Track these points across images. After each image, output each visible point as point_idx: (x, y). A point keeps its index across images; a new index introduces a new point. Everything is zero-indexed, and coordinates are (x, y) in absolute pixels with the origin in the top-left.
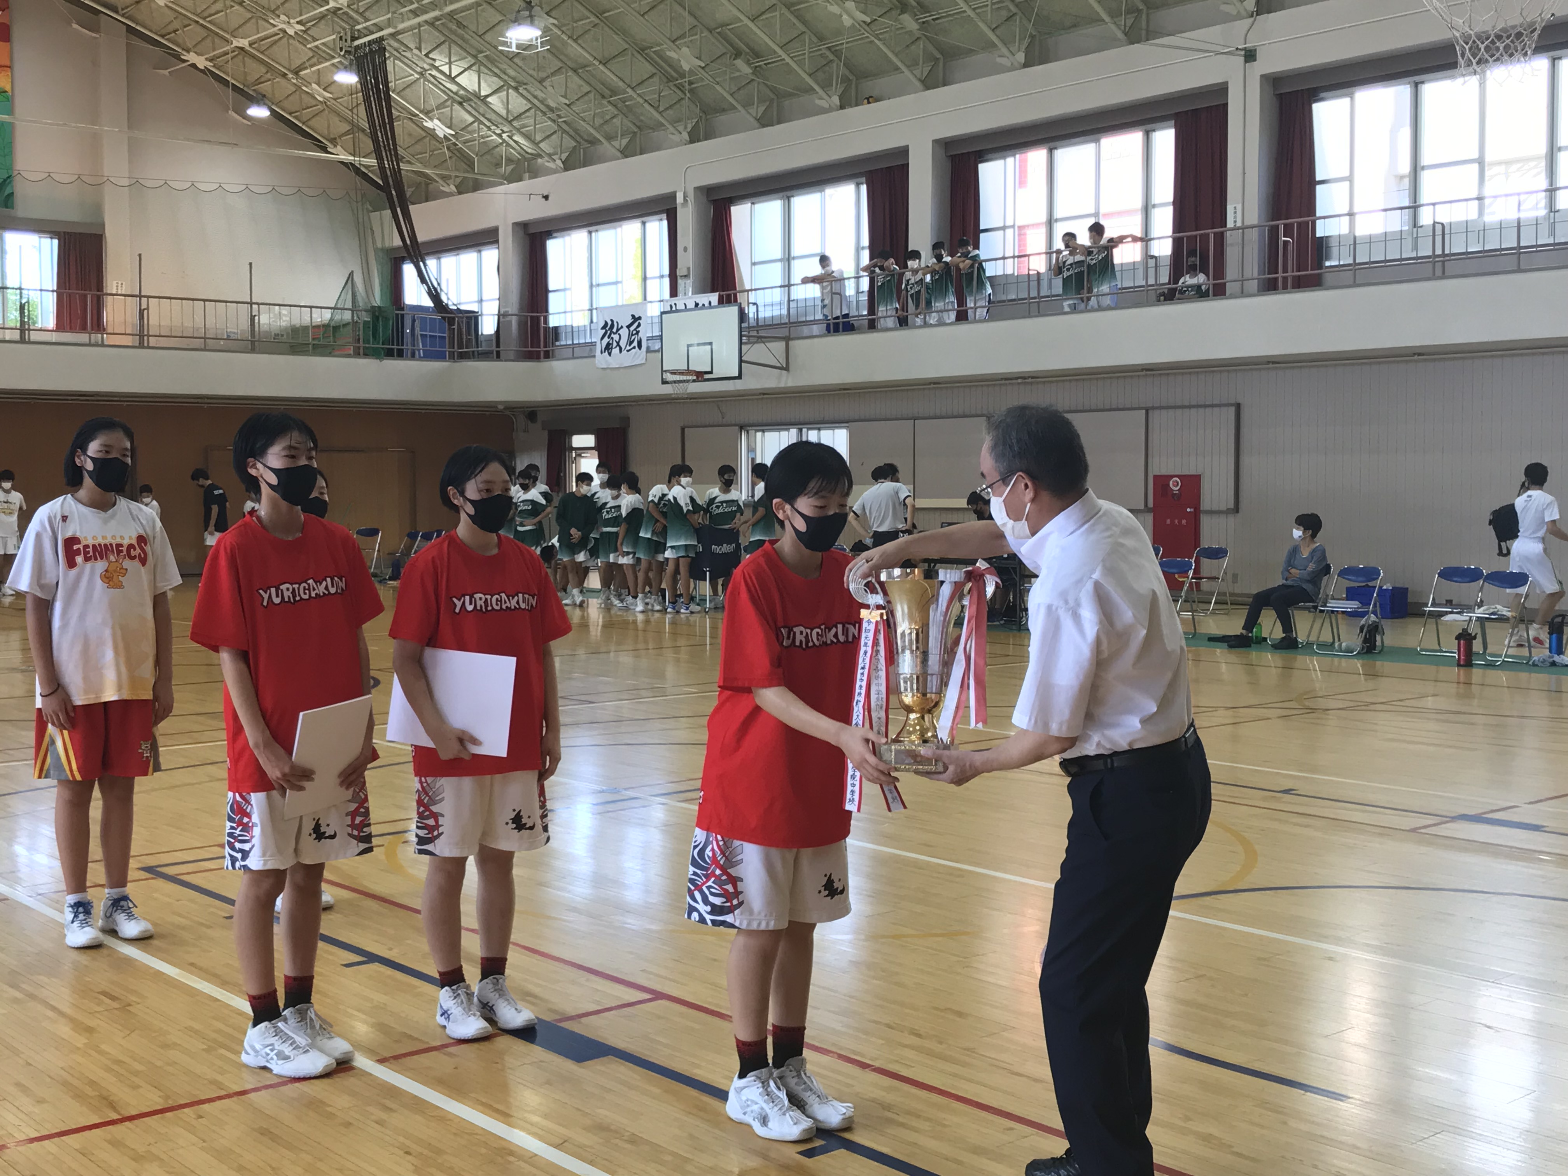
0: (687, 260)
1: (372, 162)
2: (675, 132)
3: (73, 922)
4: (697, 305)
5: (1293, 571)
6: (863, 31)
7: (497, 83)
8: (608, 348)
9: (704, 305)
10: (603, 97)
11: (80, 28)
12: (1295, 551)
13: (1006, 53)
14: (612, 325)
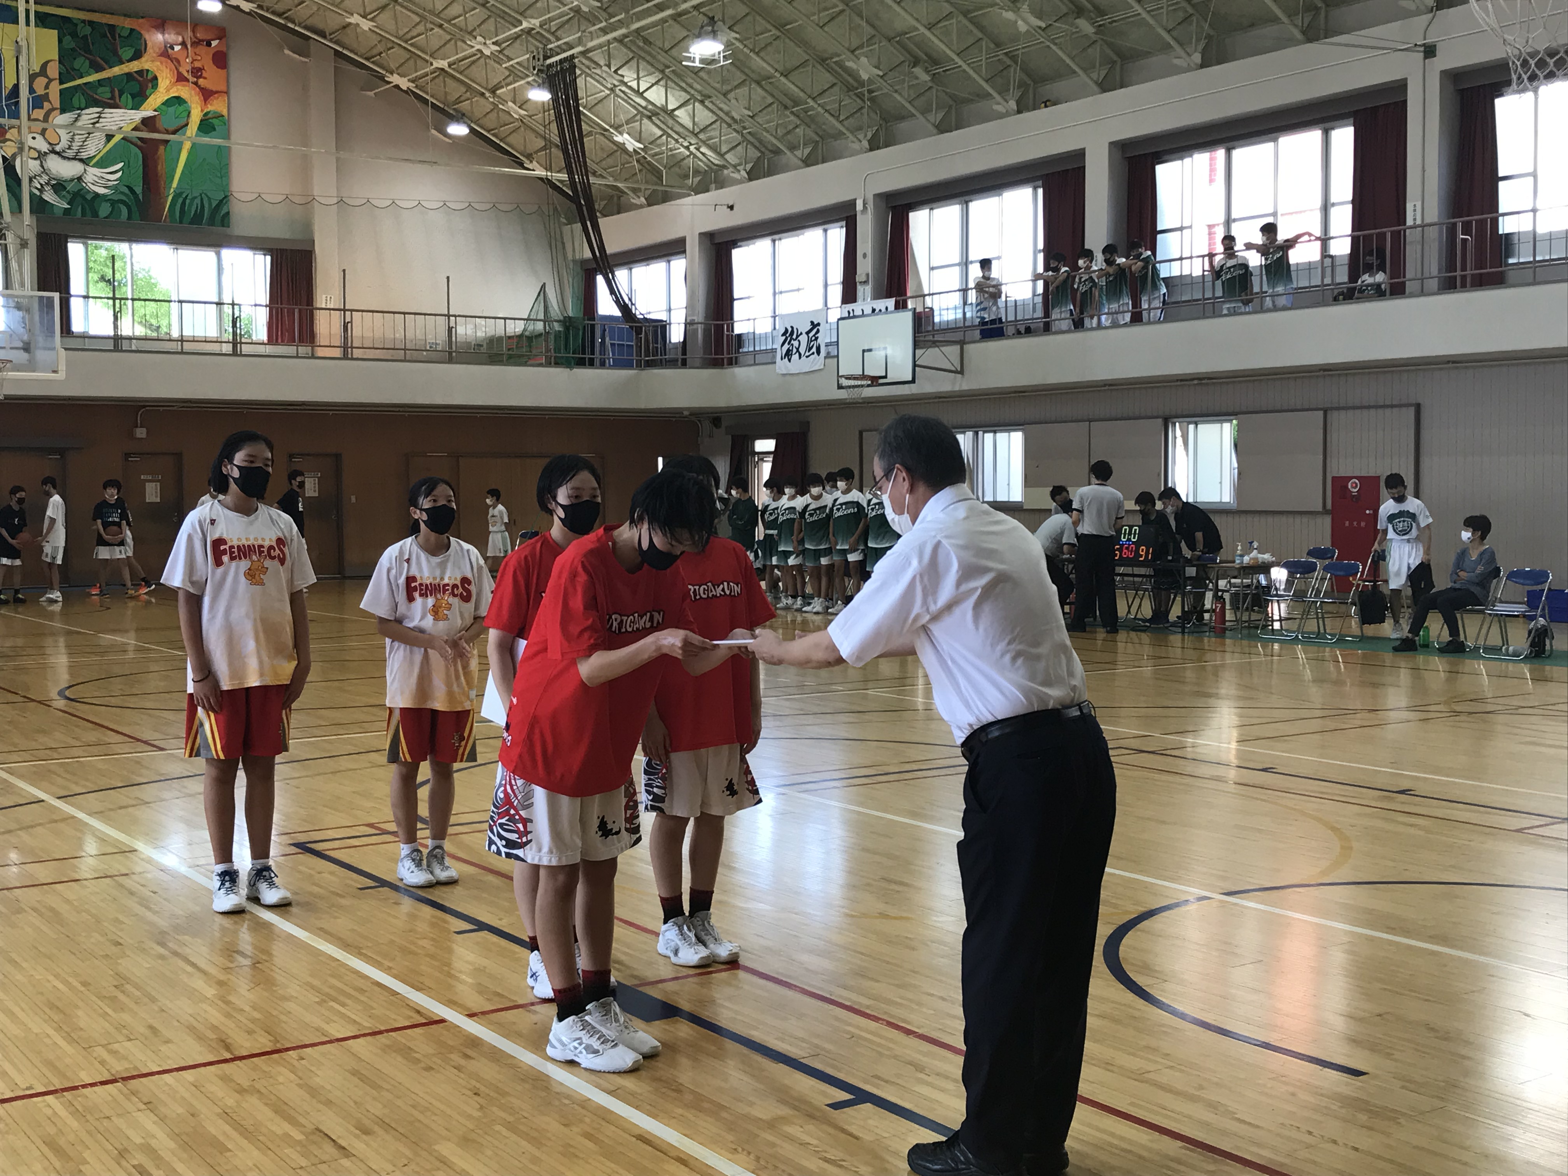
0: (865, 266)
1: (564, 176)
2: (855, 139)
3: (219, 889)
4: (874, 310)
5: (1462, 574)
6: (1038, 36)
7: (685, 96)
8: (788, 354)
9: (880, 310)
10: (786, 108)
11: (291, 53)
12: (1463, 554)
13: (1183, 54)
14: (792, 332)
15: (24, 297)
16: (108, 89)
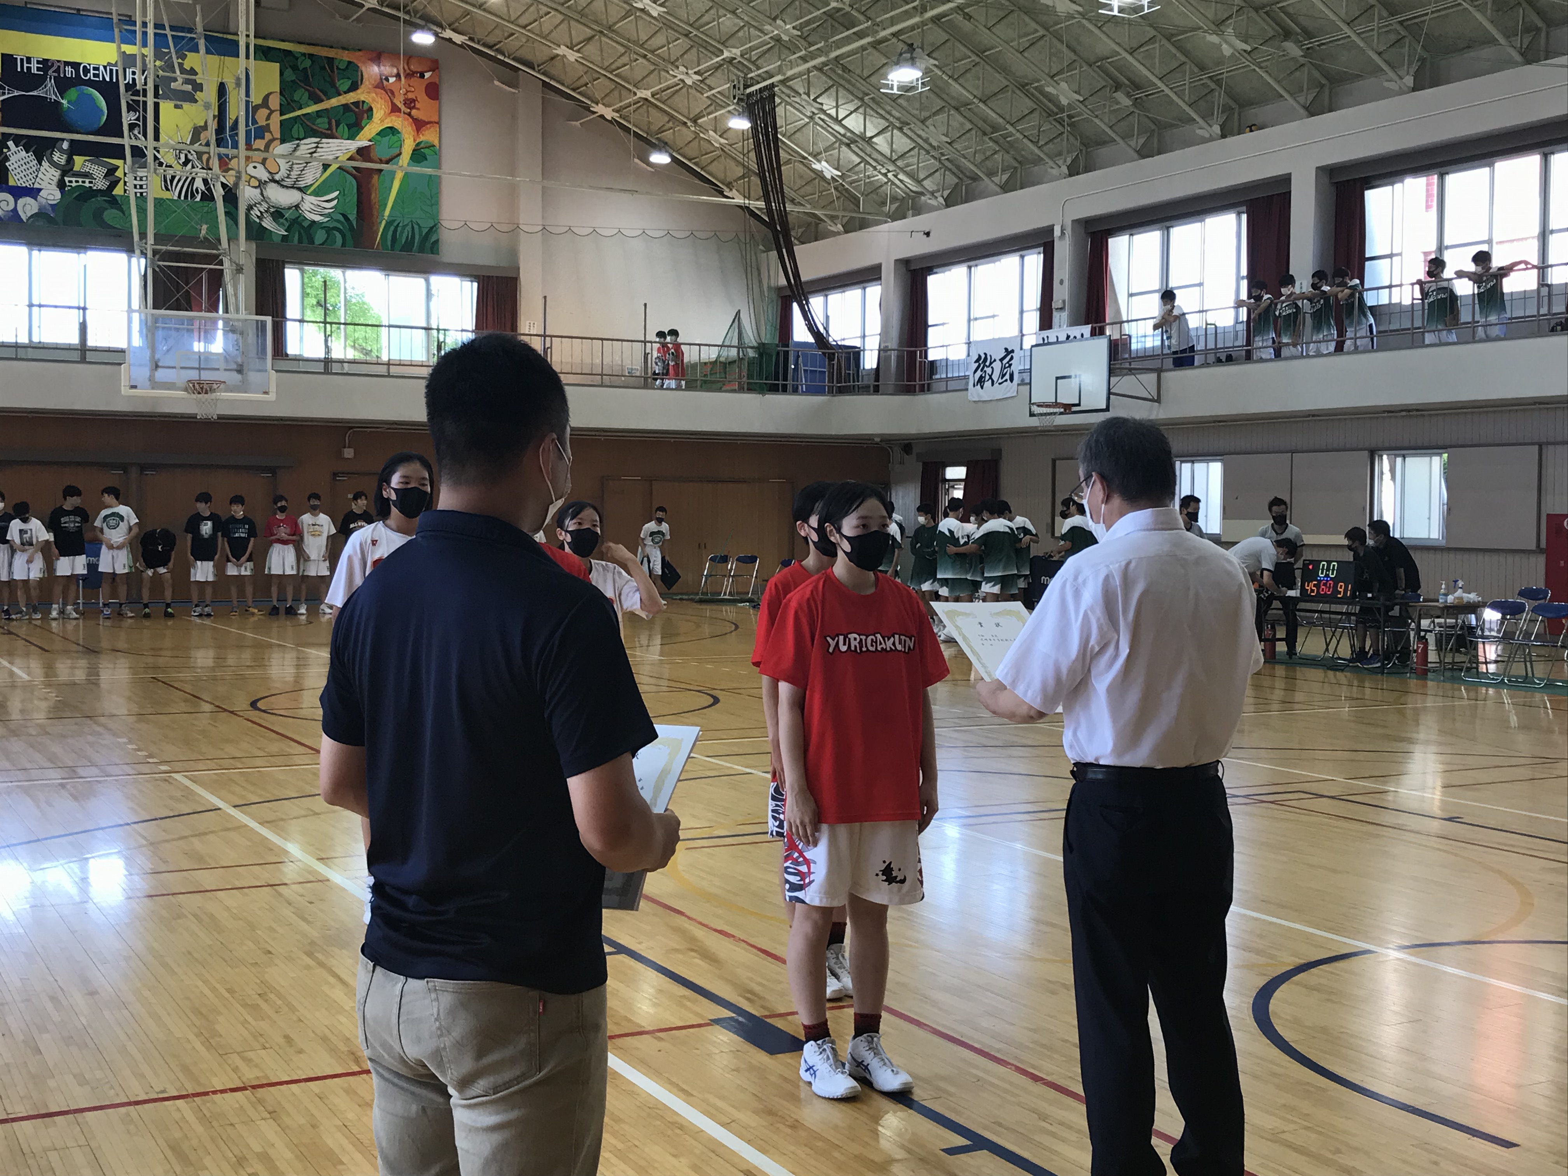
0: (1062, 293)
1: (761, 204)
2: (1054, 165)
4: (1068, 337)
6: (1244, 60)
7: (883, 123)
8: (981, 381)
9: (1075, 337)
10: (985, 134)
11: (501, 85)
13: (1395, 78)
14: (986, 359)
15: (238, 320)
16: (326, 120)
